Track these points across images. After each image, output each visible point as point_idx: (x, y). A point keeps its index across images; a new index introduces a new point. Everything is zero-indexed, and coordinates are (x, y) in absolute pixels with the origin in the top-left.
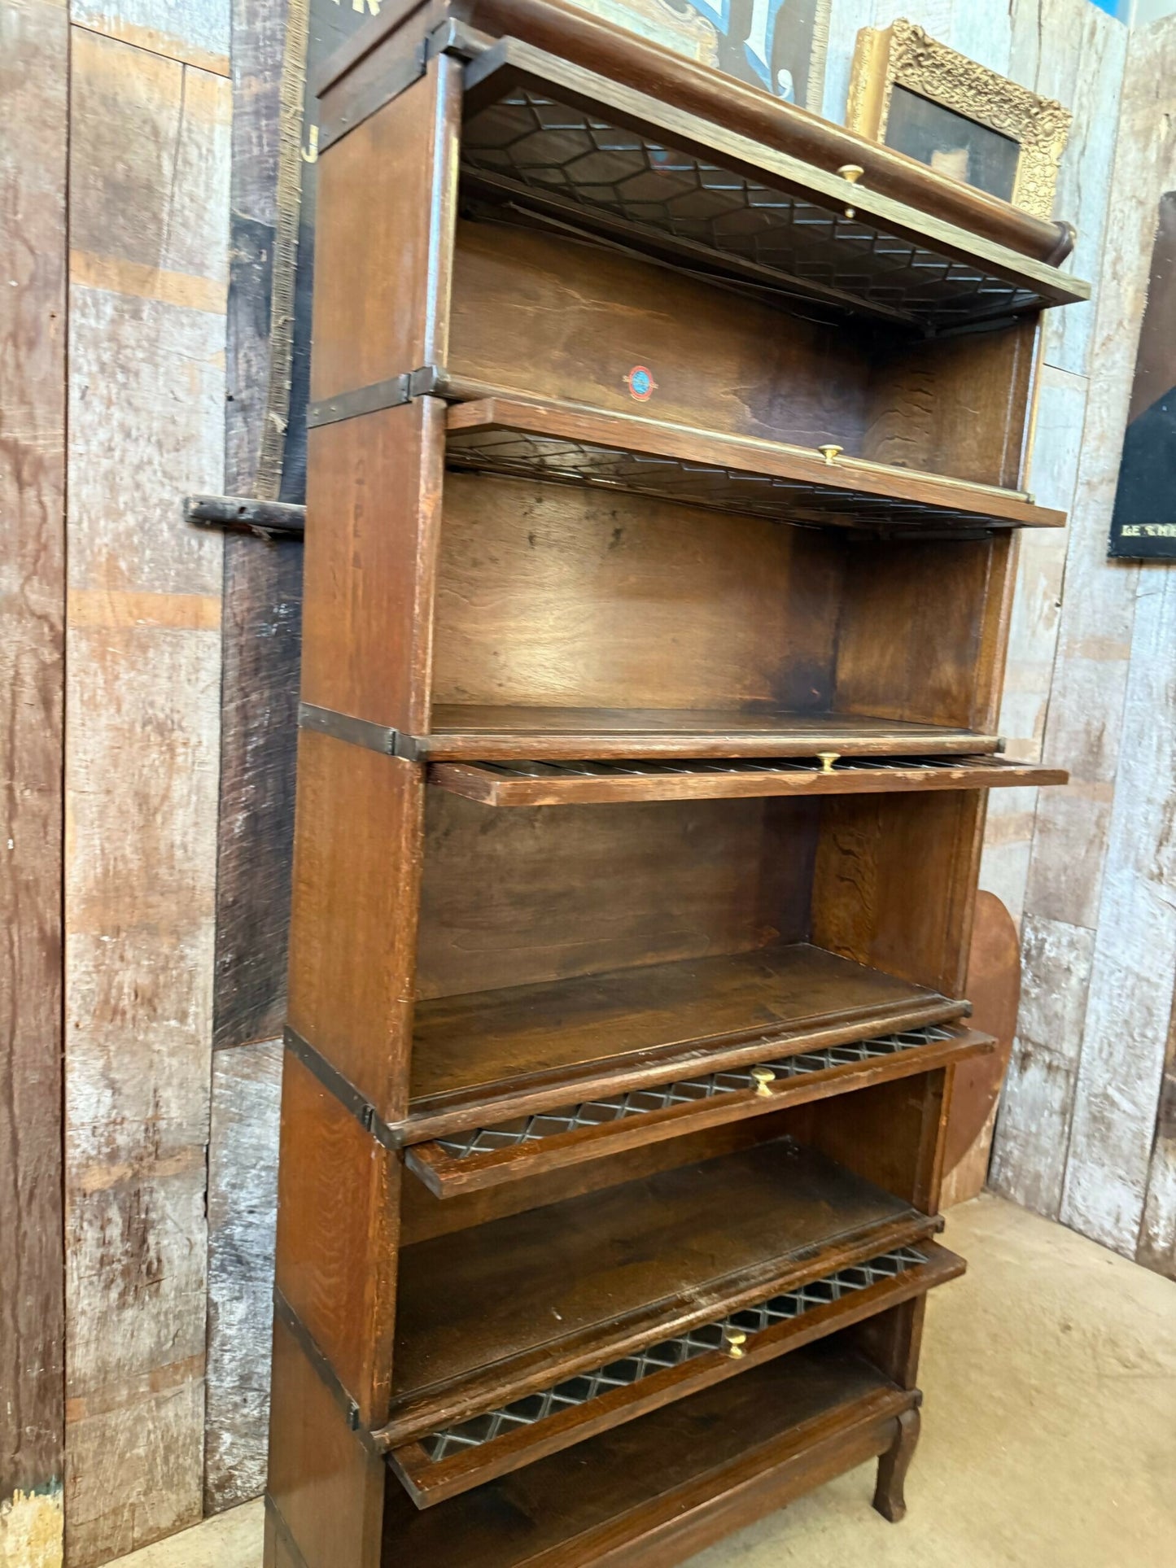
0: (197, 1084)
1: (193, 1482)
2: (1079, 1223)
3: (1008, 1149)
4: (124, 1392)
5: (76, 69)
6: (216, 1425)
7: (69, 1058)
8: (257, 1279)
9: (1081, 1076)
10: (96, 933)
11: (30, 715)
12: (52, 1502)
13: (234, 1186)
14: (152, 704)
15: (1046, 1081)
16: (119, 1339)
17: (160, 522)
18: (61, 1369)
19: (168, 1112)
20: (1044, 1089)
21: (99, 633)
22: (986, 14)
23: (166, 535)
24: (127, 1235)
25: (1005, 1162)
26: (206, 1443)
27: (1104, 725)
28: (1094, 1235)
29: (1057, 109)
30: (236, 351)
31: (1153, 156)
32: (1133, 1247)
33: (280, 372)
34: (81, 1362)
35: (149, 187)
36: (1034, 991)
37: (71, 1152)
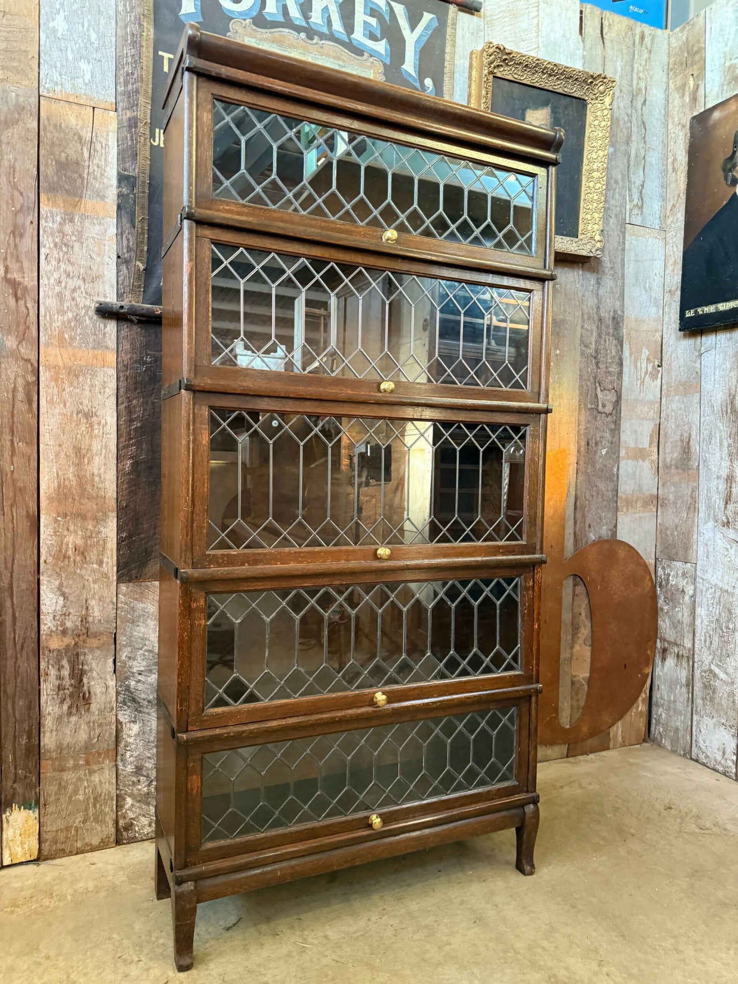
0: (108, 600)
1: (111, 823)
2: (702, 758)
3: (659, 713)
4: (71, 762)
5: (42, 114)
6: (123, 792)
7: (41, 578)
8: (144, 713)
9: (696, 660)
10: (54, 515)
11: (21, 407)
12: (33, 815)
13: (130, 658)
14: (81, 403)
15: (677, 666)
16: (68, 732)
17: (85, 316)
18: (37, 742)
19: (93, 613)
20: (676, 670)
21: (55, 368)
22: (564, 36)
23: (88, 322)
24: (72, 675)
26: (117, 801)
27: (690, 434)
28: (712, 766)
29: (605, 78)
30: (122, 234)
31: (687, 99)
32: (734, 771)
33: (142, 242)
34: (48, 740)
35: (77, 163)
36: (666, 608)
37: (42, 627)
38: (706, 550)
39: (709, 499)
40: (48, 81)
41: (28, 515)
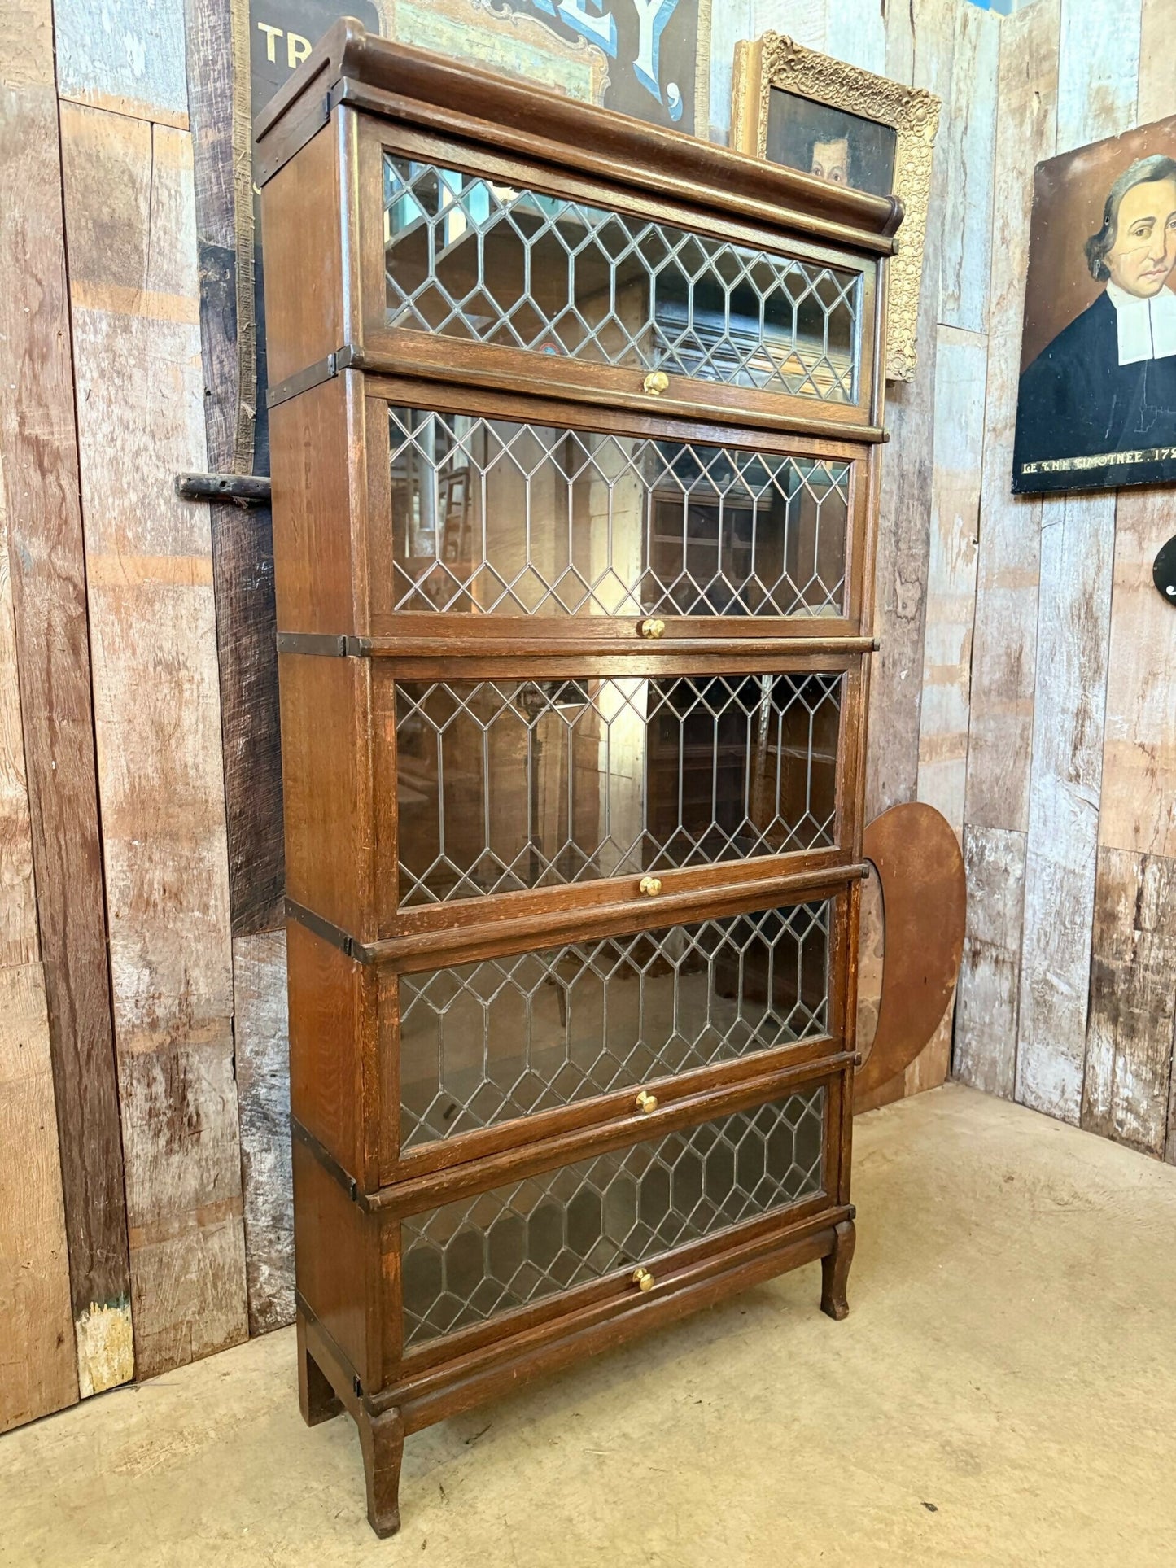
0: (220, 966)
1: (240, 1308)
2: (1031, 1099)
3: (967, 1041)
4: (176, 1225)
5: (64, 134)
6: (255, 1258)
7: (112, 942)
8: (281, 1134)
9: (1024, 967)
10: (127, 839)
11: (63, 659)
12: (122, 1315)
13: (257, 1053)
14: (161, 648)
15: (994, 975)
16: (169, 1180)
17: (157, 497)
18: (122, 1202)
19: (197, 990)
20: (994, 981)
21: (114, 590)
22: (860, 17)
23: (163, 508)
24: (169, 1092)
25: (965, 1053)
26: (248, 1273)
27: (1021, 646)
28: (1045, 1109)
29: (926, 96)
30: (211, 353)
31: (1028, 130)
32: (1078, 1115)
33: (248, 369)
34: (139, 1197)
35: (130, 225)
36: (979, 894)
37: (118, 1021)
38: (1042, 814)
39: (1049, 741)
40: (71, 72)
41: (85, 842)
